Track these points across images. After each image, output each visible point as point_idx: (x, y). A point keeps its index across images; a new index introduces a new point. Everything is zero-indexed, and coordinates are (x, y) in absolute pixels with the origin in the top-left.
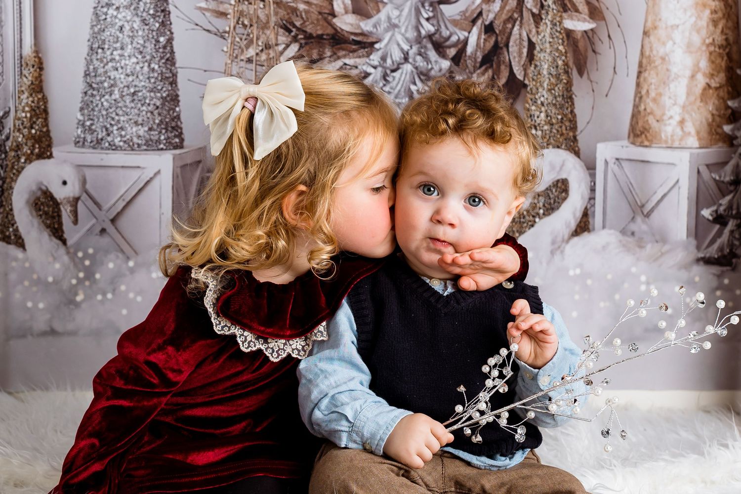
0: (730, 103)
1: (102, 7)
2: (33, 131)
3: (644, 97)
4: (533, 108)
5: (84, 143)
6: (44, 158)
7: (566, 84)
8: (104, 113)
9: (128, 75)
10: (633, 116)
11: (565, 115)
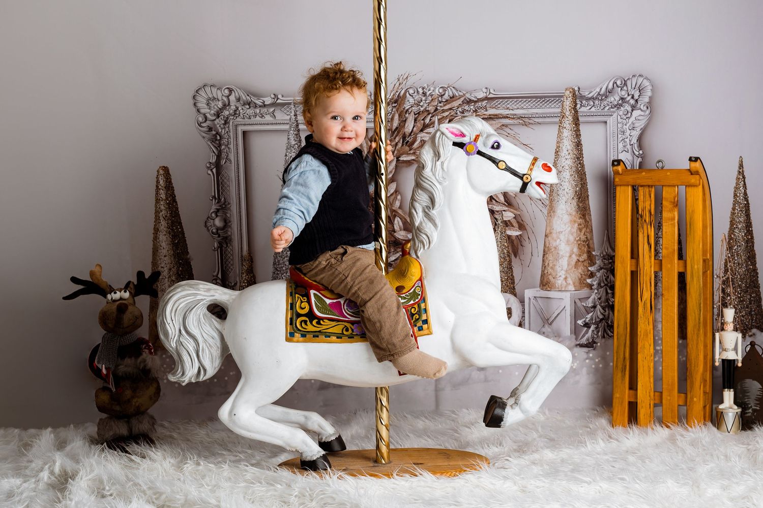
0: (590, 268)
3: (547, 267)
7: (509, 261)
10: (542, 276)
11: (509, 277)
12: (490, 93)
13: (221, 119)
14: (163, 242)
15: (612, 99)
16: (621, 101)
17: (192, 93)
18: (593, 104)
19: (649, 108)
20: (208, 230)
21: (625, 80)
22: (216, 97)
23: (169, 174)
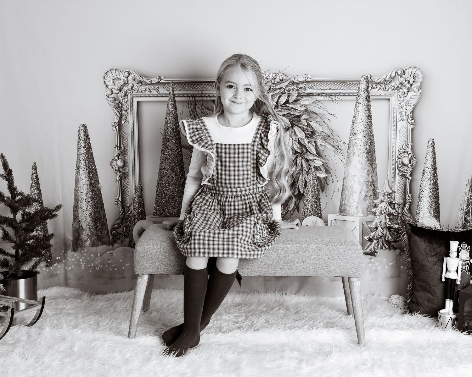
0: (374, 201)
1: (162, 170)
2: (139, 211)
3: (344, 199)
4: (307, 203)
5: (156, 214)
6: (143, 219)
7: (318, 195)
8: (163, 204)
9: (171, 192)
10: (340, 205)
11: (317, 205)
12: (308, 78)
13: (123, 93)
14: (83, 175)
15: (394, 84)
16: (400, 85)
17: (103, 74)
18: (380, 87)
19: (420, 90)
20: (113, 168)
21: (403, 70)
22: (119, 78)
23: (87, 129)
